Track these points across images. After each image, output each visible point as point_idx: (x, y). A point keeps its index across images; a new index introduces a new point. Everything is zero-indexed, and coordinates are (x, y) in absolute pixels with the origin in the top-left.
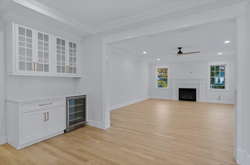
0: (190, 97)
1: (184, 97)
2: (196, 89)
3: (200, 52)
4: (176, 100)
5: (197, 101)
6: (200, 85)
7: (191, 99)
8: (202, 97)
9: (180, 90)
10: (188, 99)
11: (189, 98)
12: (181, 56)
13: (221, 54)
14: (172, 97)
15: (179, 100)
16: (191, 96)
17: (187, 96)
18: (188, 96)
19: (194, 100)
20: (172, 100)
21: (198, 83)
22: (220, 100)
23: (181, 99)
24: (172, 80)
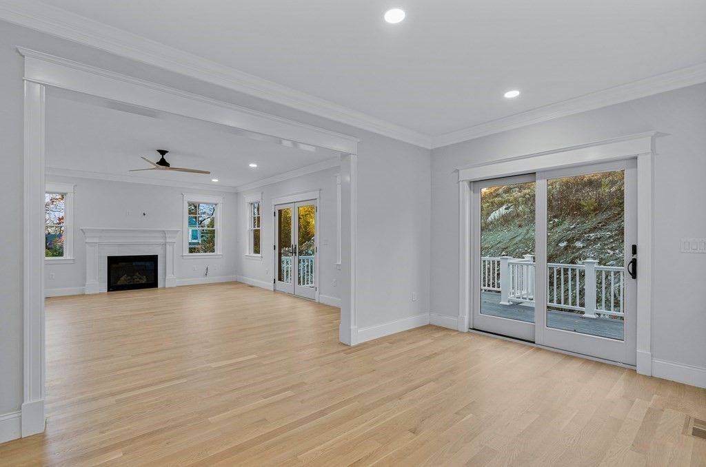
0: (140, 279)
1: (123, 280)
3: (209, 173)
4: (98, 292)
5: (159, 287)
6: (167, 245)
7: (144, 282)
8: (173, 274)
9: (112, 261)
10: (136, 284)
11: (137, 281)
12: (163, 172)
13: (217, 180)
14: (84, 285)
15: (109, 290)
16: (142, 275)
17: (129, 278)
18: (135, 277)
19: (153, 284)
20: (83, 295)
21: (162, 241)
22: (207, 278)
23: (113, 286)
24: (84, 233)
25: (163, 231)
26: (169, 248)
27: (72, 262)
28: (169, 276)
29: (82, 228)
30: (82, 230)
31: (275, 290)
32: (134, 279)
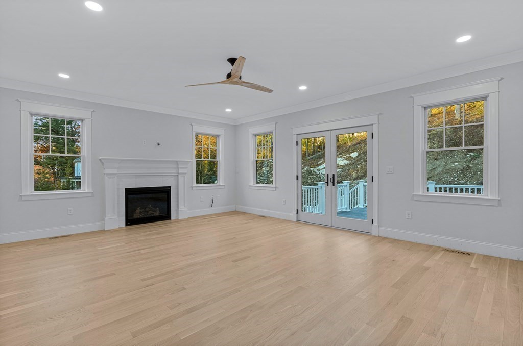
0: (154, 211)
2: (170, 187)
4: (117, 227)
5: (172, 219)
6: (179, 176)
7: (158, 214)
8: (185, 205)
11: (150, 213)
14: (103, 220)
15: (127, 225)
16: (156, 208)
17: (143, 210)
18: (147, 209)
19: (166, 216)
20: (103, 231)
21: (174, 172)
22: (213, 208)
23: (131, 221)
24: (102, 163)
25: (177, 162)
26: (181, 179)
27: (90, 195)
28: (181, 208)
29: (100, 158)
30: (100, 160)
31: (297, 221)
32: (147, 212)
